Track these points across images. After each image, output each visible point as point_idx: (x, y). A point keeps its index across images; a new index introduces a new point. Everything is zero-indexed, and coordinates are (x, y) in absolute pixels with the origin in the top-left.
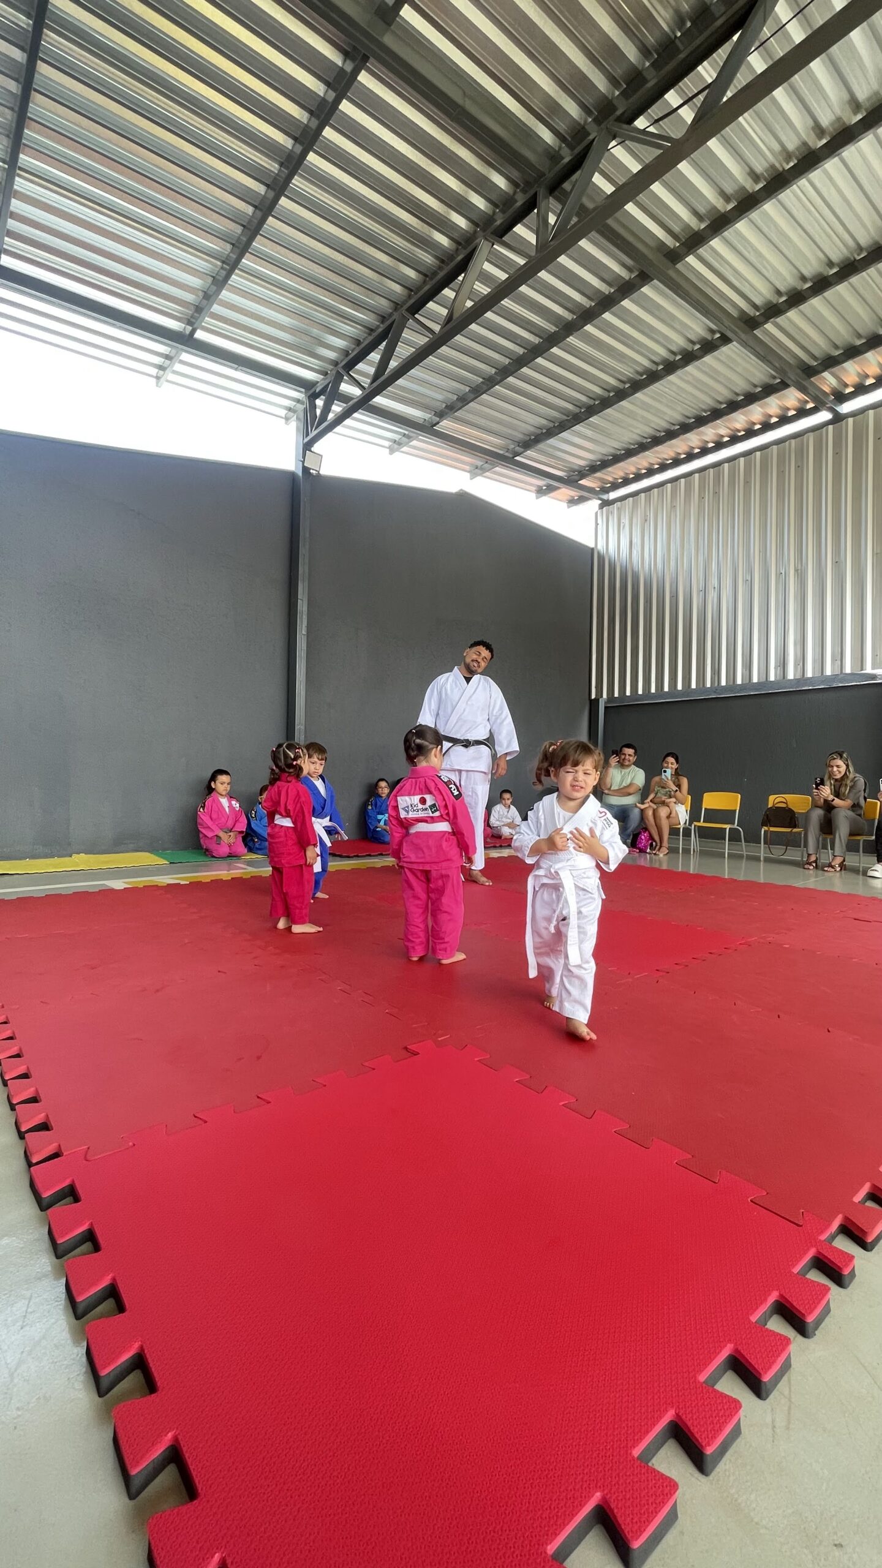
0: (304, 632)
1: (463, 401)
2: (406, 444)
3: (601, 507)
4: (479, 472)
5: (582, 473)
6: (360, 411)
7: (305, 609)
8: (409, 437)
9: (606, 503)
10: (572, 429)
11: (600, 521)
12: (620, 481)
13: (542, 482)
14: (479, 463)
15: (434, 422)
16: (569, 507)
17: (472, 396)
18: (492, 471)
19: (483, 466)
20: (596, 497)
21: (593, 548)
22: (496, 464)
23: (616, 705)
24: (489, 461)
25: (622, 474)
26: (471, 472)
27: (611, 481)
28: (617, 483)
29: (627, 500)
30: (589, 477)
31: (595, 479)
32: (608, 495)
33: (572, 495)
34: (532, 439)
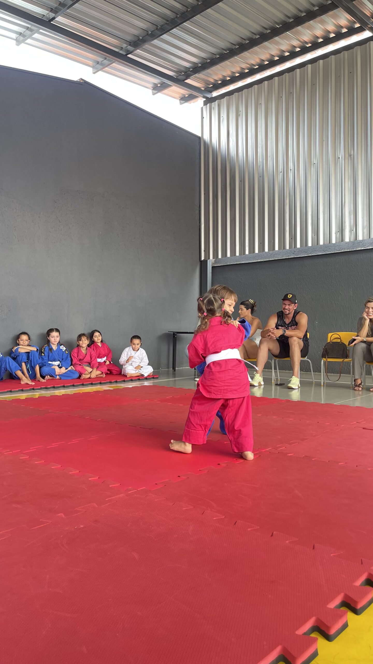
2: (30, 37)
3: (205, 103)
4: (99, 66)
5: (187, 74)
8: (31, 30)
9: (209, 101)
10: (170, 31)
11: (204, 116)
12: (220, 82)
13: (156, 80)
14: (100, 59)
16: (181, 104)
18: (111, 66)
19: (102, 62)
20: (202, 96)
21: (200, 137)
22: (114, 61)
23: (220, 265)
24: (108, 58)
25: (221, 77)
26: (93, 67)
27: (211, 81)
28: (218, 84)
29: (225, 97)
30: (194, 77)
31: (199, 79)
32: (211, 93)
33: (183, 93)
34: (140, 39)
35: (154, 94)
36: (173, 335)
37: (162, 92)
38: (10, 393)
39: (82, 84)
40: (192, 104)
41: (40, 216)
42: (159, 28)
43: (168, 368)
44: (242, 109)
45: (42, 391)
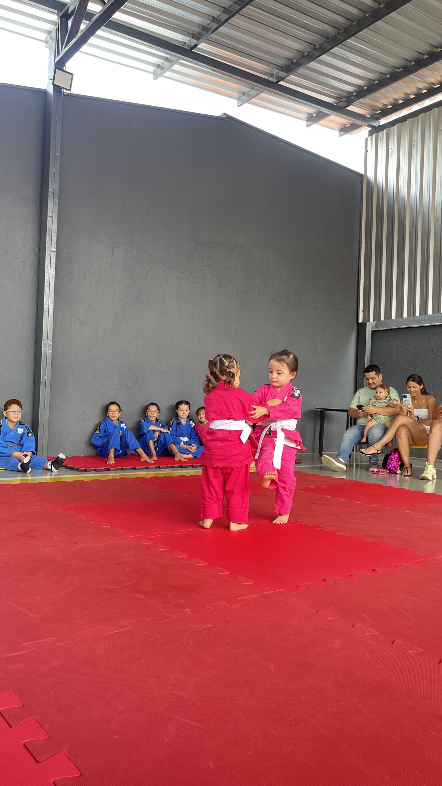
0: (54, 250)
1: (219, 22)
2: (169, 69)
3: (371, 134)
4: (245, 98)
5: (350, 98)
6: (102, 27)
7: (55, 227)
8: (171, 61)
9: (375, 130)
10: (331, 51)
11: (369, 148)
12: (390, 107)
13: (311, 109)
14: (246, 89)
15: (193, 45)
16: (341, 135)
17: (225, 16)
18: (259, 97)
19: (249, 93)
20: (367, 124)
21: (362, 174)
22: (263, 90)
23: (382, 329)
24: (256, 87)
25: (391, 100)
26: (238, 99)
27: (379, 106)
28: (387, 110)
29: (396, 125)
30: (358, 103)
31: (363, 105)
32: (378, 121)
33: (343, 123)
34: (294, 62)
35: (308, 126)
36: (320, 412)
37: (318, 123)
38: (134, 470)
39: (224, 120)
40: (354, 134)
41: (172, 272)
42: (317, 48)
43: (313, 452)
44: (417, 138)
45: (168, 470)
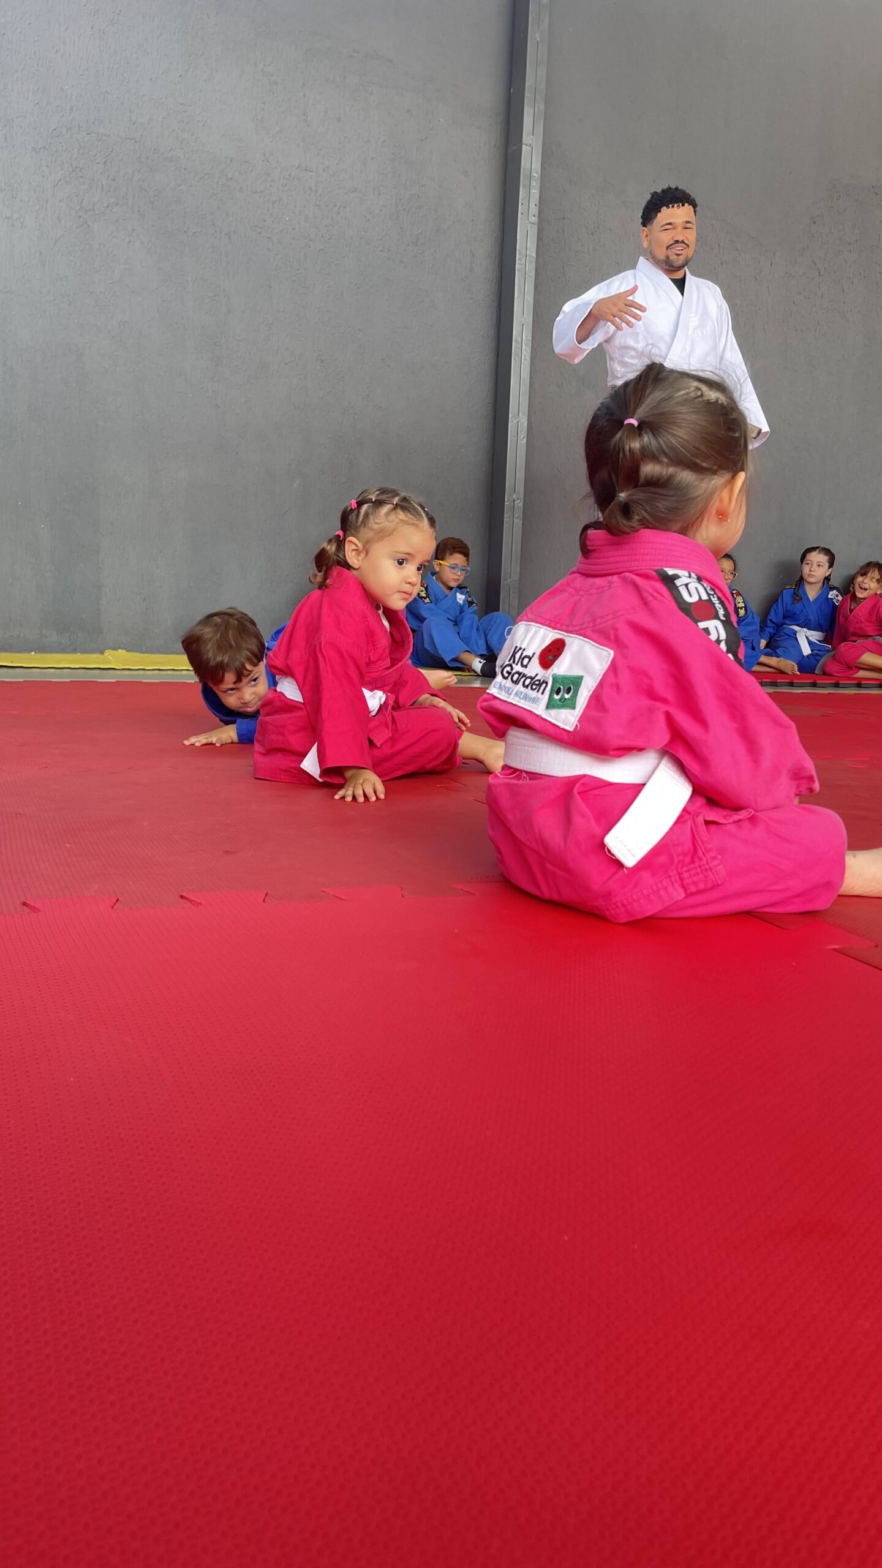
41: (773, 260)
